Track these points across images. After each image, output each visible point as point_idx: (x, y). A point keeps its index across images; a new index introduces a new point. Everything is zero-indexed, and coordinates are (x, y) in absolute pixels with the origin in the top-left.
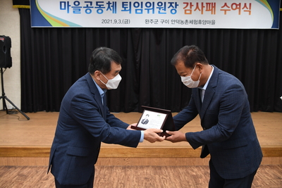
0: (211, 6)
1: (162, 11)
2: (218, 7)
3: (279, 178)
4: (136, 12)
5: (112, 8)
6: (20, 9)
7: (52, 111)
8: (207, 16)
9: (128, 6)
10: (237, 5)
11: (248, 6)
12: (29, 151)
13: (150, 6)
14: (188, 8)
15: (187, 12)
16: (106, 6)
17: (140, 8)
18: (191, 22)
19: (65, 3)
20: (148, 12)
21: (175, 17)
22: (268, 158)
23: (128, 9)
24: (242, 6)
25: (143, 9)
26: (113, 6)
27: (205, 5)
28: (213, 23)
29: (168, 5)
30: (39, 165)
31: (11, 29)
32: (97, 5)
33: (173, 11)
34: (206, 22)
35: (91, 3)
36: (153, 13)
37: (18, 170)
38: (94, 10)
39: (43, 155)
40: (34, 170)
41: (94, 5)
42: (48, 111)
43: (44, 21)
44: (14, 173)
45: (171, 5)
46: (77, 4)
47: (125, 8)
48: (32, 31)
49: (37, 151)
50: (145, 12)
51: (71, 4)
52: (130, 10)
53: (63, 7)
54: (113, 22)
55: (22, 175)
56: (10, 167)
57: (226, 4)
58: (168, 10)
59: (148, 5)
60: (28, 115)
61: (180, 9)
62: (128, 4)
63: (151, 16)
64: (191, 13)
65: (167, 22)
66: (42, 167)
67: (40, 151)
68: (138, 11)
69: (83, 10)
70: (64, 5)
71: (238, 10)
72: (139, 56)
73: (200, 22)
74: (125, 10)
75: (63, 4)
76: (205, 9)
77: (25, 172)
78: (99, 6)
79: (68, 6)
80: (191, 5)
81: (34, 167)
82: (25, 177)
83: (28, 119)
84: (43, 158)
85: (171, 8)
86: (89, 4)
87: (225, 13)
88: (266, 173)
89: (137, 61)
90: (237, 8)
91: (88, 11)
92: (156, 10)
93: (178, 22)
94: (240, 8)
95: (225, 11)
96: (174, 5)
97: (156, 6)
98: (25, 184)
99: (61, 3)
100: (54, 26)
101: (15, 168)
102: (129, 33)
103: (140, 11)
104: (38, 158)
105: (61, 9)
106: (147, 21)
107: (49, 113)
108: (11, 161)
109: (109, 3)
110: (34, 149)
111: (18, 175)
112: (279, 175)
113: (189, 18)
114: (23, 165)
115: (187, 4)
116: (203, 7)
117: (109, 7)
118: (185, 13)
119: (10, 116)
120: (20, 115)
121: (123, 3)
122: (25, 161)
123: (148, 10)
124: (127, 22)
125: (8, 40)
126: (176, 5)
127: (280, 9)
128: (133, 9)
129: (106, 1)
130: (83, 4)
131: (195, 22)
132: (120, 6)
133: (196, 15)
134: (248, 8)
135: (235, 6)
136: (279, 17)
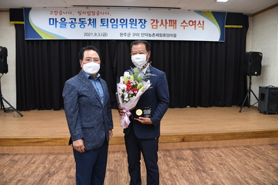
0: (173, 23)
1: (133, 26)
2: (178, 24)
3: (221, 156)
4: (112, 27)
5: (92, 24)
6: (15, 25)
7: (43, 109)
8: (170, 30)
9: (106, 22)
10: (193, 22)
11: (202, 23)
12: (20, 141)
13: (124, 22)
14: (155, 24)
16: (88, 22)
17: (115, 23)
18: (157, 35)
19: (53, 19)
20: (122, 27)
21: (144, 31)
24: (197, 23)
25: (118, 24)
26: (93, 22)
27: (168, 21)
28: (175, 36)
29: (138, 21)
30: (28, 152)
31: (9, 41)
32: (80, 21)
33: (143, 26)
34: (169, 35)
35: (75, 19)
36: (127, 27)
37: (10, 157)
38: (78, 25)
39: (31, 144)
40: (24, 156)
41: (78, 21)
42: (39, 109)
44: (7, 159)
45: (141, 22)
46: (63, 20)
47: (103, 23)
48: (26, 43)
49: (26, 141)
50: (120, 27)
51: (59, 20)
52: (107, 25)
53: (52, 23)
54: (93, 35)
55: (13, 161)
56: (4, 154)
57: (184, 21)
58: (138, 25)
59: (122, 21)
60: (22, 113)
61: (148, 24)
62: (106, 20)
63: (124, 30)
64: (157, 28)
65: (138, 35)
66: (31, 154)
67: (29, 141)
69: (68, 25)
70: (53, 21)
72: (115, 62)
73: (164, 35)
74: (103, 25)
76: (168, 25)
77: (16, 158)
78: (82, 22)
79: (56, 22)
80: (157, 22)
82: (16, 162)
83: (22, 116)
84: (31, 147)
85: (141, 24)
86: (73, 20)
87: (184, 28)
88: (211, 153)
89: (114, 66)
90: (193, 24)
91: (73, 26)
92: (129, 25)
93: (147, 35)
94: (195, 25)
95: (184, 26)
96: (143, 21)
97: (128, 22)
98: (15, 167)
99: (50, 19)
100: (44, 39)
101: (9, 155)
102: (107, 44)
103: (115, 26)
104: (28, 147)
105: (50, 24)
106: (121, 34)
107: (41, 111)
108: (5, 149)
109: (90, 20)
110: (24, 139)
111: (11, 160)
112: (221, 154)
113: (156, 31)
114: (15, 153)
115: (154, 20)
116: (166, 23)
117: (90, 23)
118: (153, 28)
119: (7, 114)
120: (15, 113)
121: (102, 19)
122: (16, 149)
123: (122, 25)
124: (105, 35)
125: (5, 51)
126: (145, 21)
127: (226, 26)
128: (110, 24)
129: (87, 17)
130: (68, 20)
131: (161, 35)
132: (98, 22)
133: (161, 30)
134: (202, 24)
135: (191, 23)
136: (225, 33)
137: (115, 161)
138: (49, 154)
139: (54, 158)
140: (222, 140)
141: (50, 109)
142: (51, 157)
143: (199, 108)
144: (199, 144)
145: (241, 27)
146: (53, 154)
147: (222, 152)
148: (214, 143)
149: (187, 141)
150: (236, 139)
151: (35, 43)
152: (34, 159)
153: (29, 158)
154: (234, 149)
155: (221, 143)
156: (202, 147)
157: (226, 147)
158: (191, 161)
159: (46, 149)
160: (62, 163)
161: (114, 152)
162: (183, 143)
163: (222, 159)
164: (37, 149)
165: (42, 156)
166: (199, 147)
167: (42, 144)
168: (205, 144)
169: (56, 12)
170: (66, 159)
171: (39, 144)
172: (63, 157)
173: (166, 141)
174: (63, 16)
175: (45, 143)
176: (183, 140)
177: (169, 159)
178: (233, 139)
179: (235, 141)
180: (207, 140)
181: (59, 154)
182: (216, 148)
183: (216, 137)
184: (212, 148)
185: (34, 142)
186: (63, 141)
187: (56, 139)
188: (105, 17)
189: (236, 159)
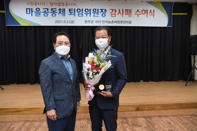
0: (129, 12)
1: (96, 15)
2: (133, 13)
3: (170, 123)
4: (79, 16)
5: (62, 13)
7: (21, 84)
8: (126, 18)
9: (73, 11)
10: (145, 11)
12: (1, 111)
13: (88, 11)
14: (114, 13)
15: (113, 15)
16: (58, 11)
17: (81, 13)
18: (116, 22)
19: (30, 9)
20: (87, 16)
21: (105, 19)
22: (163, 111)
23: (73, 13)
24: (149, 12)
25: (83, 13)
26: (63, 12)
27: (124, 11)
28: (130, 23)
29: (100, 11)
30: (8, 120)
32: (52, 10)
33: (104, 15)
34: (125, 22)
35: (48, 9)
36: (90, 16)
38: (50, 14)
39: (10, 113)
40: (4, 124)
41: (50, 10)
42: (18, 84)
43: (15, 21)
45: (102, 11)
46: (38, 10)
47: (71, 13)
48: (7, 28)
49: (6, 111)
50: (84, 15)
51: (34, 10)
52: (74, 14)
53: (28, 12)
54: (63, 22)
57: (138, 11)
58: (100, 14)
60: (3, 87)
61: (108, 13)
62: (73, 10)
63: (88, 18)
64: (115, 16)
66: (10, 122)
67: (9, 110)
68: (80, 15)
69: (42, 14)
71: (146, 14)
72: (81, 45)
73: (121, 22)
74: (71, 14)
75: (28, 10)
76: (124, 13)
78: (54, 12)
79: (32, 11)
80: (115, 11)
81: (4, 122)
83: (3, 89)
84: (10, 116)
85: (102, 13)
86: (46, 10)
87: (138, 16)
88: (162, 121)
89: (80, 48)
90: (145, 13)
91: (46, 15)
92: (92, 14)
93: (107, 22)
94: (147, 13)
95: (138, 15)
96: (104, 11)
97: (92, 11)
99: (27, 9)
100: (22, 25)
102: (74, 29)
103: (81, 15)
104: (7, 116)
105: (27, 13)
106: (86, 22)
109: (60, 10)
110: (4, 109)
113: (114, 19)
115: (113, 10)
116: (123, 12)
117: (60, 12)
118: (112, 16)
121: (70, 9)
123: (87, 14)
124: (72, 22)
126: (105, 11)
127: (173, 14)
128: (77, 13)
129: (58, 8)
130: (42, 10)
131: (118, 22)
132: (67, 12)
133: (119, 18)
134: (152, 13)
135: (144, 12)
136: (172, 19)
137: (81, 127)
138: (26, 121)
139: (30, 125)
140: (171, 109)
141: (27, 83)
142: (27, 124)
143: (150, 82)
144: (151, 113)
145: (186, 14)
146: (29, 121)
147: (171, 120)
148: (164, 112)
149: (141, 110)
150: (183, 108)
151: (14, 29)
152: (12, 126)
153: (8, 125)
154: (181, 117)
155: (170, 112)
156: (153, 115)
157: (175, 116)
158: (145, 127)
159: (23, 117)
160: (37, 129)
161: (80, 119)
162: (138, 112)
163: (171, 126)
164: (15, 117)
165: (20, 123)
166: (151, 115)
167: (20, 113)
168: (156, 113)
169: (32, 4)
170: (40, 126)
171: (17, 113)
172: (37, 124)
173: (123, 110)
174: (38, 6)
175: (22, 112)
176: (138, 110)
177: (126, 125)
178: (180, 109)
179: (182, 110)
180: (158, 109)
181: (34, 121)
182: (166, 116)
183: (166, 107)
184: (162, 116)
185: (13, 112)
186: (38, 110)
187: (32, 109)
188: (73, 7)
189: (183, 126)
